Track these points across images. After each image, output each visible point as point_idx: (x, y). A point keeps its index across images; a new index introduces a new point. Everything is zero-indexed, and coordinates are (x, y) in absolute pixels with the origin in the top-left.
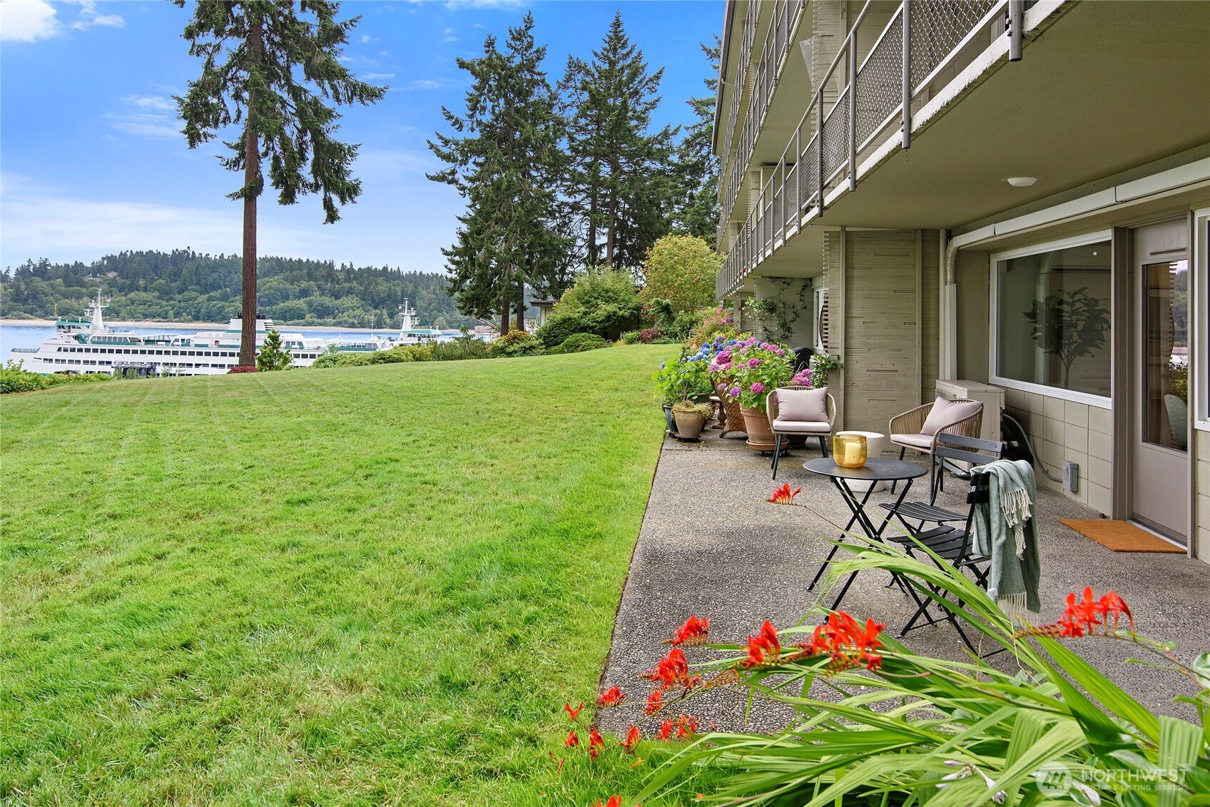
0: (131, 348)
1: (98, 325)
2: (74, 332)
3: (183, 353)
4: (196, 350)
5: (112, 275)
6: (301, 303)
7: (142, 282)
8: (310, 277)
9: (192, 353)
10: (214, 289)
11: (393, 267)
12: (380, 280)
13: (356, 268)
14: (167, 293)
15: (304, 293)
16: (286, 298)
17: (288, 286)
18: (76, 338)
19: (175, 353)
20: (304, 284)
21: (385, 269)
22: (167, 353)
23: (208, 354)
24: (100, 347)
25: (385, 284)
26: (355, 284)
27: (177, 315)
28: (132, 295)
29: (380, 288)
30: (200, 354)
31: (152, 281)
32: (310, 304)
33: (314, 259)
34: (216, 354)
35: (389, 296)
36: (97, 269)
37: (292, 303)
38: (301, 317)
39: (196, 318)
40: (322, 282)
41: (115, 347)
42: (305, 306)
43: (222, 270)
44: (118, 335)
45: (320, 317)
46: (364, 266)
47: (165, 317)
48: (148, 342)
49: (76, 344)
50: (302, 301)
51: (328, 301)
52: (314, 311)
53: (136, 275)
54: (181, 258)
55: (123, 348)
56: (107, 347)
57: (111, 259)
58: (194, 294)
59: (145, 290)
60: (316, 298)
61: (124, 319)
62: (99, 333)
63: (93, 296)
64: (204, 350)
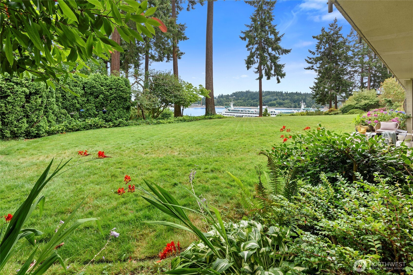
0: (238, 112)
1: (232, 108)
2: (228, 109)
3: (249, 113)
4: (251, 113)
5: (234, 97)
6: (275, 102)
7: (240, 98)
8: (277, 95)
9: (250, 114)
10: (255, 99)
11: (299, 92)
12: (295, 95)
13: (288, 93)
14: (245, 100)
15: (275, 99)
16: (271, 101)
17: (271, 98)
18: (228, 110)
19: (247, 113)
20: (275, 97)
21: (297, 92)
22: (245, 113)
23: (254, 114)
24: (232, 112)
25: (297, 96)
26: (288, 97)
27: (247, 105)
28: (238, 101)
29: (295, 97)
30: (252, 114)
31: (242, 98)
32: (277, 102)
33: (277, 91)
34: (255, 114)
35: (298, 100)
36: (232, 96)
37: (273, 102)
38: (275, 105)
39: (251, 106)
40: (280, 97)
41: (235, 112)
42: (276, 103)
43: (256, 95)
44: (236, 109)
45: (279, 105)
46: (291, 92)
47: (245, 106)
48: (242, 111)
49: (228, 111)
50: (275, 101)
51: (281, 101)
52: (278, 104)
53: (239, 97)
54: (248, 92)
55: (237, 112)
56: (234, 112)
57: (234, 93)
58: (250, 100)
59: (241, 100)
60: (278, 100)
61: (237, 106)
62: (232, 109)
63: (231, 101)
64: (253, 113)
